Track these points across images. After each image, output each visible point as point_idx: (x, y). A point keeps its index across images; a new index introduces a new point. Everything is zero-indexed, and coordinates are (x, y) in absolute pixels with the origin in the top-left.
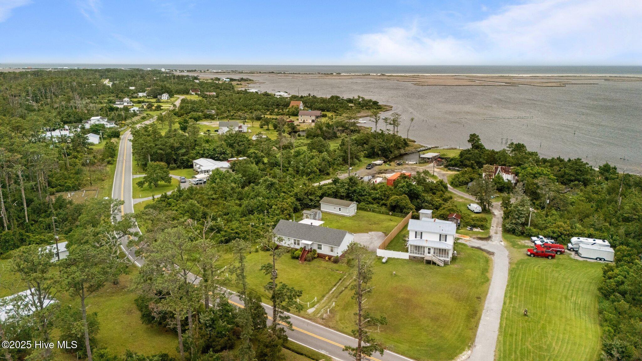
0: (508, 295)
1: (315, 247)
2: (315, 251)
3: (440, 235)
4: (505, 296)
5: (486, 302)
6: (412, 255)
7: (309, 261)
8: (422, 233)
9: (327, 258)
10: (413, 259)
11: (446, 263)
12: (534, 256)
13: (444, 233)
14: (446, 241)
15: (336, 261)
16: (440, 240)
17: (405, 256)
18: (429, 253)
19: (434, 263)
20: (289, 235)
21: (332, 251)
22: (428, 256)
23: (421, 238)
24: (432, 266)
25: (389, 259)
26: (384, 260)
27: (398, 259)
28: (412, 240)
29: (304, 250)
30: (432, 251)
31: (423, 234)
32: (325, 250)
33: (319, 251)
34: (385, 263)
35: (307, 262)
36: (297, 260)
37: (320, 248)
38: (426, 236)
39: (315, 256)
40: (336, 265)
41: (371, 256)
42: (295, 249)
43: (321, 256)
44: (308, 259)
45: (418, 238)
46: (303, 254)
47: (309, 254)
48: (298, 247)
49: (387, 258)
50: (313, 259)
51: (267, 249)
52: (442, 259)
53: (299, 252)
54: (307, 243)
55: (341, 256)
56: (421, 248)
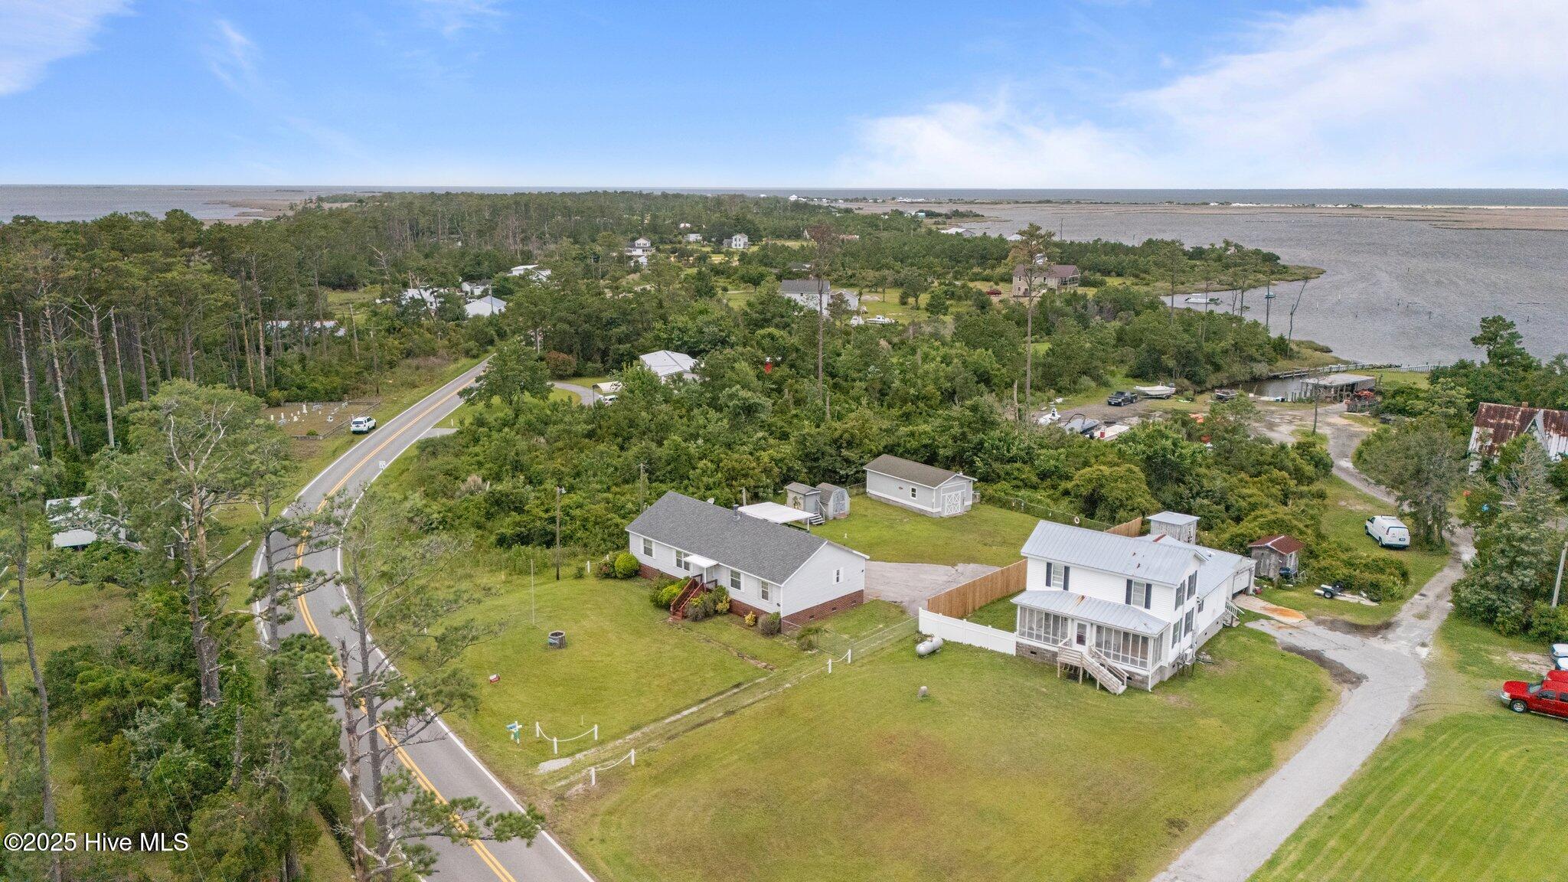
0: (1312, 834)
1: (725, 581)
2: (723, 591)
3: (1129, 582)
4: (1296, 836)
5: (1198, 844)
6: (1026, 641)
7: (696, 619)
8: (1067, 569)
9: (748, 618)
10: (1030, 660)
11: (1134, 685)
13: (1142, 576)
14: (1147, 606)
15: (773, 628)
16: (1128, 601)
17: (1004, 642)
18: (1081, 640)
19: (1090, 680)
21: (765, 596)
22: (1083, 655)
23: (1066, 587)
24: (1079, 686)
25: (947, 646)
26: (922, 648)
27: (981, 650)
28: (1036, 592)
29: (694, 585)
30: (1091, 636)
31: (1072, 574)
32: (747, 593)
33: (734, 594)
34: (933, 652)
35: (686, 622)
36: (665, 614)
37: (736, 584)
38: (1079, 583)
39: (720, 606)
40: (764, 642)
41: (899, 630)
42: (673, 580)
43: (735, 610)
44: (690, 612)
45: (1057, 587)
46: (684, 596)
47: (706, 597)
48: (681, 574)
49: (937, 641)
50: (708, 614)
51: (608, 574)
52: (1121, 666)
53: (675, 590)
54: (700, 562)
55: (795, 618)
56: (1054, 622)
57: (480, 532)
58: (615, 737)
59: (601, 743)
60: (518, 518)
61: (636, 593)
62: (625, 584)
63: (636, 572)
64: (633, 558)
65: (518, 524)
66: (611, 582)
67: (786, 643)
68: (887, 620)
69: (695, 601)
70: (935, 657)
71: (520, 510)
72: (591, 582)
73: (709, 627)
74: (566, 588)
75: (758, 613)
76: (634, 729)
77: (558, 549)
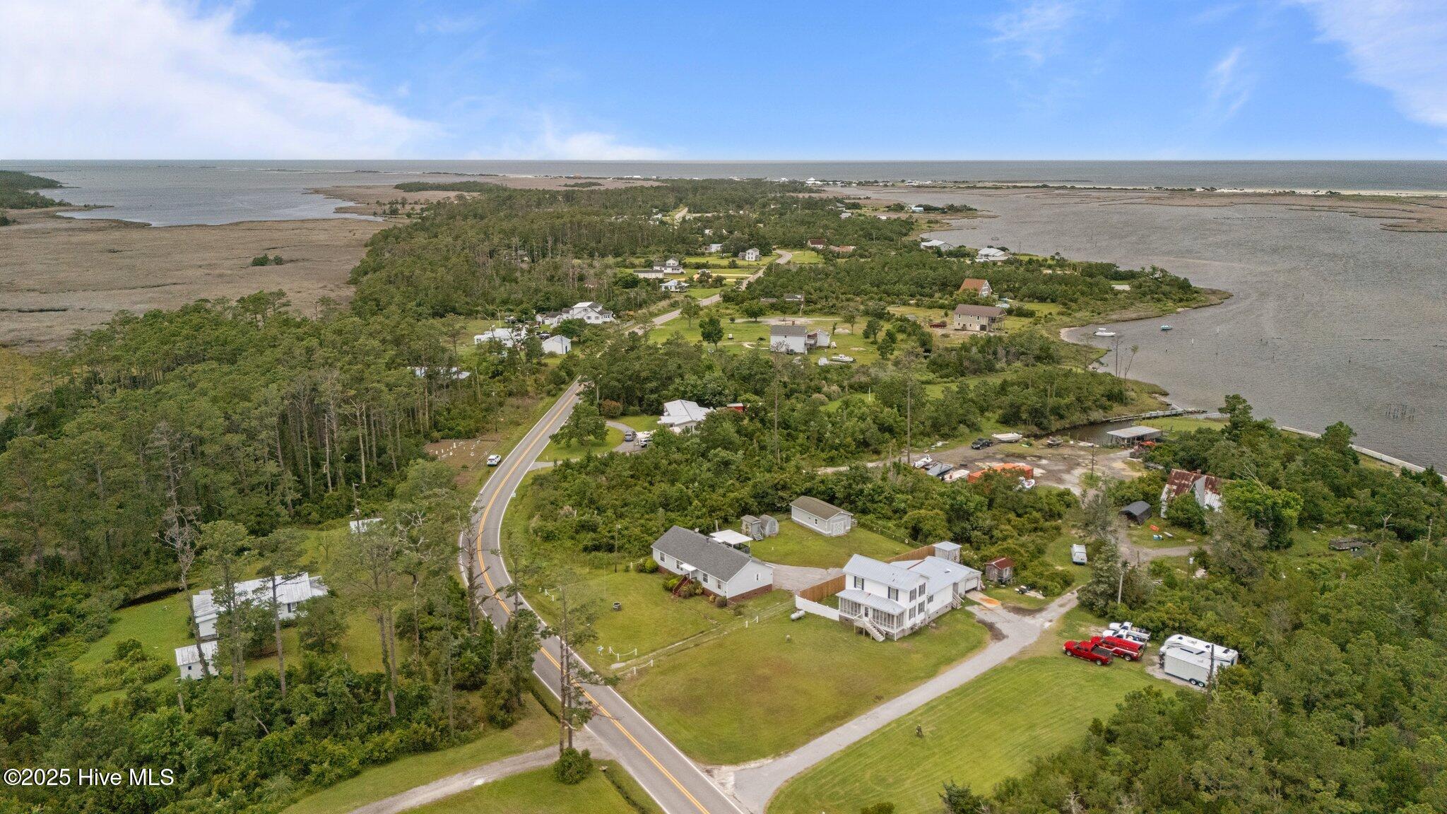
1: (700, 578)
2: (699, 583)
3: (890, 588)
5: (883, 706)
6: (844, 615)
7: (685, 597)
8: (863, 580)
9: (711, 598)
10: (845, 624)
11: (888, 637)
12: (1072, 655)
13: (895, 585)
14: (897, 600)
15: (723, 603)
16: (888, 598)
17: (833, 614)
18: (866, 615)
19: (867, 634)
20: (673, 553)
21: (719, 587)
22: (866, 622)
23: (862, 589)
24: (863, 637)
25: (808, 615)
26: (794, 616)
27: (824, 618)
28: (850, 592)
29: (685, 579)
30: (871, 613)
31: (865, 583)
32: (711, 584)
33: (705, 585)
34: (799, 619)
35: (681, 599)
36: (670, 594)
37: (705, 580)
38: (868, 587)
39: (697, 591)
40: (717, 610)
41: (786, 606)
42: (675, 576)
43: (705, 593)
44: (682, 594)
45: (858, 589)
46: (680, 585)
47: (691, 586)
48: (679, 572)
49: (801, 613)
50: (691, 595)
51: (641, 569)
52: (882, 628)
53: (675, 582)
54: (688, 568)
55: (733, 599)
56: (856, 606)
57: (573, 542)
58: (644, 655)
59: (638, 657)
60: (594, 535)
61: (656, 581)
62: (650, 576)
63: (656, 570)
64: (654, 562)
65: (594, 539)
66: (643, 575)
67: (729, 612)
68: (782, 601)
69: (684, 588)
70: (801, 621)
71: (594, 531)
72: (633, 574)
73: (691, 602)
74: (619, 578)
75: (716, 595)
76: (654, 651)
77: (615, 554)
